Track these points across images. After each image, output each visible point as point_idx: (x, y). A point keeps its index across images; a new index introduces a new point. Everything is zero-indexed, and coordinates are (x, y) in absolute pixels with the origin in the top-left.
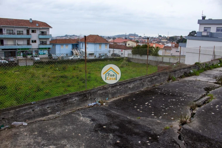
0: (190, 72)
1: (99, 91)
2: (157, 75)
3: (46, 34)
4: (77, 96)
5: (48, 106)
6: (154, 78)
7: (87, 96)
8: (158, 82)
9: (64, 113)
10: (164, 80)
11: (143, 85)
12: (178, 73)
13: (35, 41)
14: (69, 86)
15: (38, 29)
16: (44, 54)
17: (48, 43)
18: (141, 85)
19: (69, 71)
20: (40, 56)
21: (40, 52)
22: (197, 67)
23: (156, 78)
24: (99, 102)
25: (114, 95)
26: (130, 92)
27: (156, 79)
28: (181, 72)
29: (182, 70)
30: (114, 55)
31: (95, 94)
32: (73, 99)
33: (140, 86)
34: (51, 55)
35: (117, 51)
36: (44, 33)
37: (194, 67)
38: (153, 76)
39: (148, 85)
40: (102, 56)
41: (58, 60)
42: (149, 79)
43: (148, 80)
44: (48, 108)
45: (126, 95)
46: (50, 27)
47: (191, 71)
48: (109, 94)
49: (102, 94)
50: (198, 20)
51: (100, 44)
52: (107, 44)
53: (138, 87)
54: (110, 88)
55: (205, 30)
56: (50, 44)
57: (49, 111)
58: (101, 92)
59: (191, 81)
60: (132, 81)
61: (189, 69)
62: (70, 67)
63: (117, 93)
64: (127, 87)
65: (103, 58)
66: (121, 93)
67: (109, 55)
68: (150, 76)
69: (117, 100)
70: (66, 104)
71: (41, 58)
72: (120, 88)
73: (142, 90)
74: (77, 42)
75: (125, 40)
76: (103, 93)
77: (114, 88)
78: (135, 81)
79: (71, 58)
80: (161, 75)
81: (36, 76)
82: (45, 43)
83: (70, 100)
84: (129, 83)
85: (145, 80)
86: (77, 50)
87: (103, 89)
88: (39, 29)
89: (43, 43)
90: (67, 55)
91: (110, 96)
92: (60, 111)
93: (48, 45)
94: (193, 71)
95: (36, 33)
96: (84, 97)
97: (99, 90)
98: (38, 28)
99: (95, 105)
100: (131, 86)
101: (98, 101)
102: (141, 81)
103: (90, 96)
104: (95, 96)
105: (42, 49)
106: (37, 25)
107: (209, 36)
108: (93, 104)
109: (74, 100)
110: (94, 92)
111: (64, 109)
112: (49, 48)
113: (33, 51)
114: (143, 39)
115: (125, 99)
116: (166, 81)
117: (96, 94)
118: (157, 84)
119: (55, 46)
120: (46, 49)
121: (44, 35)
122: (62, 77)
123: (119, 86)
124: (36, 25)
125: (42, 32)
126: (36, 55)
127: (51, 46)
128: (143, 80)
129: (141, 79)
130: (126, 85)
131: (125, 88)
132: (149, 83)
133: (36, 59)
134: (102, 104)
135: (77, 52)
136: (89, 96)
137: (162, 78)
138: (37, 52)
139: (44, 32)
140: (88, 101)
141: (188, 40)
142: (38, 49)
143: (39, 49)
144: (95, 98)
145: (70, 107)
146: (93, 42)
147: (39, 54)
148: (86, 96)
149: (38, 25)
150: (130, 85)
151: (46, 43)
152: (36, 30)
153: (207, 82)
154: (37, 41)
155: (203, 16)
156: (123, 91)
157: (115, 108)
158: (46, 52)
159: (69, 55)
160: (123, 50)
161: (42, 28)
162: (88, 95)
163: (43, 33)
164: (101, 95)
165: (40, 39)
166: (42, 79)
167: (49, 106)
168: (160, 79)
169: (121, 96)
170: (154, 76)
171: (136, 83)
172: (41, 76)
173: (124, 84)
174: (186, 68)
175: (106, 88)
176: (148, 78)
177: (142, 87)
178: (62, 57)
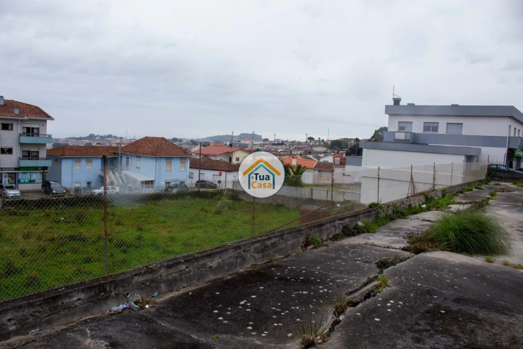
0: (357, 225)
1: (136, 278)
2: (275, 237)
3: (38, 134)
4: (83, 291)
5: (9, 317)
6: (269, 243)
7: (108, 289)
8: (279, 251)
9: (48, 331)
10: (294, 247)
11: (244, 260)
12: (328, 229)
13: (10, 151)
14: (88, 261)
15: (19, 122)
16: (31, 182)
17: (43, 154)
18: (239, 260)
19: (92, 224)
20: (22, 187)
21: (22, 176)
22: (373, 212)
23: (274, 243)
24: (136, 303)
25: (172, 284)
26: (212, 277)
27: (274, 245)
28: (335, 227)
29: (337, 222)
30: (201, 183)
31: (126, 285)
32: (73, 297)
33: (236, 262)
34: (50, 184)
35: (209, 176)
36: (33, 131)
37: (366, 214)
38: (266, 239)
39: (256, 260)
40: (172, 188)
41: (66, 196)
42: (258, 245)
43: (256, 248)
44: (9, 320)
45: (202, 284)
46: (49, 117)
47: (360, 223)
48: (161, 283)
49: (143, 284)
50: (386, 106)
51: (169, 158)
52: (185, 158)
53: (231, 265)
54: (162, 271)
55: (401, 129)
56: (47, 159)
57: (12, 328)
58: (141, 279)
59: (354, 247)
60: (217, 253)
61: (353, 219)
62: (94, 213)
63: (181, 280)
64: (205, 264)
65: (175, 191)
66: (189, 280)
67: (191, 183)
68: (260, 238)
69: (178, 297)
70: (55, 310)
71: (22, 192)
72: (187, 269)
73: (241, 270)
74: (115, 153)
75: (229, 150)
76: (147, 281)
77: (172, 270)
78: (224, 251)
79: (97, 191)
80: (285, 237)
81: (7, 236)
82: (35, 154)
83: (66, 301)
84: (210, 255)
85: (248, 249)
86: (113, 173)
87: (146, 273)
88: (22, 120)
89: (28, 155)
90: (89, 183)
91: (163, 286)
92: (40, 326)
93: (43, 159)
94: (363, 222)
95: (12, 130)
96: (102, 292)
97: (136, 275)
98: (18, 120)
99: (124, 309)
100: (214, 263)
101: (135, 299)
102: (239, 251)
103: (114, 288)
104: (128, 288)
105: (27, 168)
106: (17, 111)
107: (409, 140)
108: (121, 307)
109: (75, 298)
110: (123, 281)
111: (49, 322)
112: (45, 168)
113: (3, 175)
114: (273, 144)
115: (198, 294)
116: (300, 248)
117: (129, 284)
118: (278, 257)
119: (61, 162)
120: (36, 168)
121: (33, 136)
122: (72, 238)
123: (184, 263)
124: (13, 112)
125: (28, 129)
126: (11, 183)
127: (48, 163)
128: (243, 248)
129: (239, 247)
130: (201, 262)
131: (198, 268)
132: (257, 256)
133: (11, 193)
134: (142, 308)
135: (115, 177)
136: (112, 288)
137: (290, 242)
138: (14, 177)
139: (33, 129)
140: (109, 302)
141: (365, 151)
142: (16, 169)
143: (19, 169)
144: (128, 294)
145: (66, 315)
146: (151, 155)
147: (19, 181)
148: (105, 290)
149: (20, 113)
150: (212, 262)
151: (38, 156)
152: (12, 125)
153: (388, 248)
154: (14, 151)
155: (395, 97)
156: (194, 274)
157: (169, 316)
158: (37, 176)
159: (92, 185)
160: (224, 173)
161: (29, 120)
162: (110, 288)
163: (30, 132)
164: (141, 287)
165: (22, 145)
166: (22, 244)
167: (12, 317)
168: (284, 245)
169: (190, 285)
170: (269, 239)
171: (226, 256)
172: (20, 237)
173: (197, 259)
174: (348, 217)
175: (154, 270)
176: (253, 243)
177: (241, 265)
178: (77, 190)
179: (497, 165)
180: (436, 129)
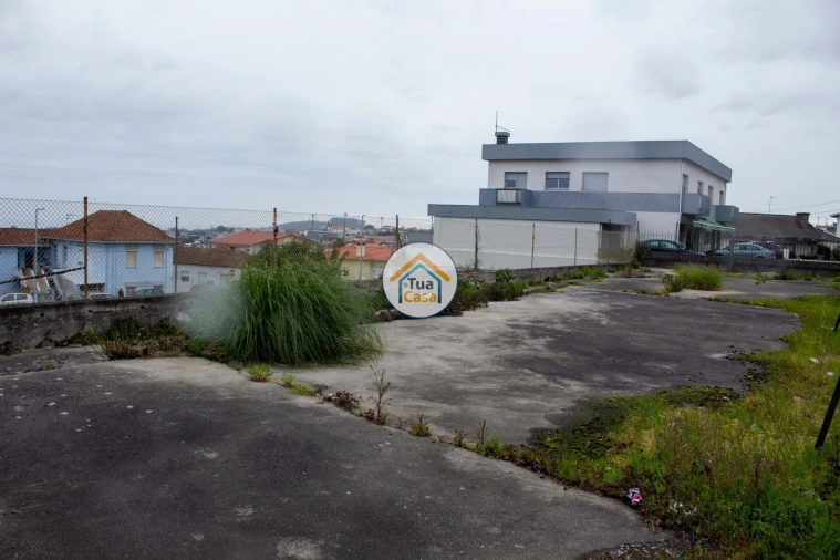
50: (484, 146)
51: (132, 246)
52: (164, 246)
55: (510, 185)
74: (47, 240)
75: (272, 237)
107: (521, 203)
146: (100, 239)
155: (499, 130)
160: (237, 272)
179: (660, 241)
180: (565, 183)
